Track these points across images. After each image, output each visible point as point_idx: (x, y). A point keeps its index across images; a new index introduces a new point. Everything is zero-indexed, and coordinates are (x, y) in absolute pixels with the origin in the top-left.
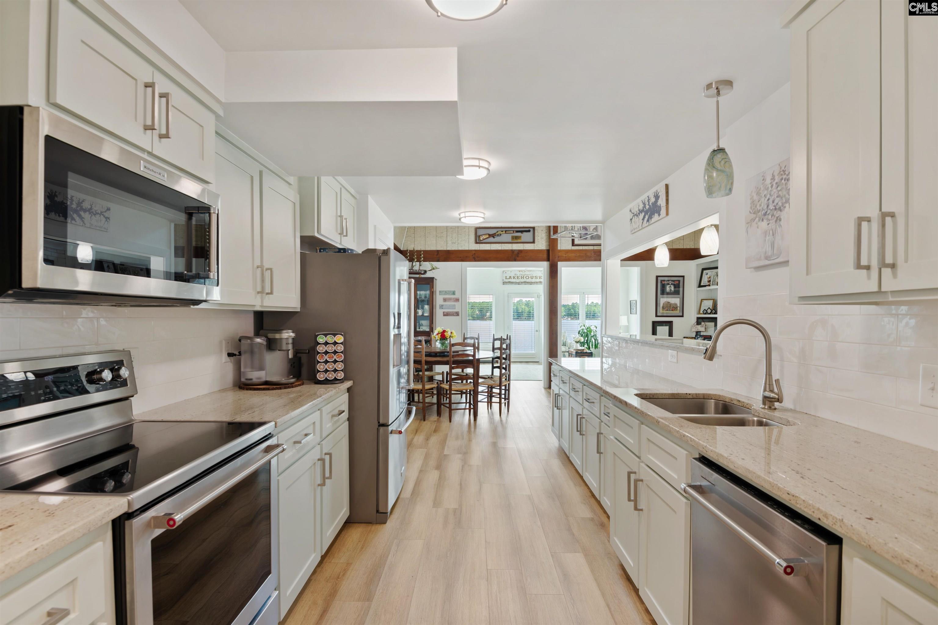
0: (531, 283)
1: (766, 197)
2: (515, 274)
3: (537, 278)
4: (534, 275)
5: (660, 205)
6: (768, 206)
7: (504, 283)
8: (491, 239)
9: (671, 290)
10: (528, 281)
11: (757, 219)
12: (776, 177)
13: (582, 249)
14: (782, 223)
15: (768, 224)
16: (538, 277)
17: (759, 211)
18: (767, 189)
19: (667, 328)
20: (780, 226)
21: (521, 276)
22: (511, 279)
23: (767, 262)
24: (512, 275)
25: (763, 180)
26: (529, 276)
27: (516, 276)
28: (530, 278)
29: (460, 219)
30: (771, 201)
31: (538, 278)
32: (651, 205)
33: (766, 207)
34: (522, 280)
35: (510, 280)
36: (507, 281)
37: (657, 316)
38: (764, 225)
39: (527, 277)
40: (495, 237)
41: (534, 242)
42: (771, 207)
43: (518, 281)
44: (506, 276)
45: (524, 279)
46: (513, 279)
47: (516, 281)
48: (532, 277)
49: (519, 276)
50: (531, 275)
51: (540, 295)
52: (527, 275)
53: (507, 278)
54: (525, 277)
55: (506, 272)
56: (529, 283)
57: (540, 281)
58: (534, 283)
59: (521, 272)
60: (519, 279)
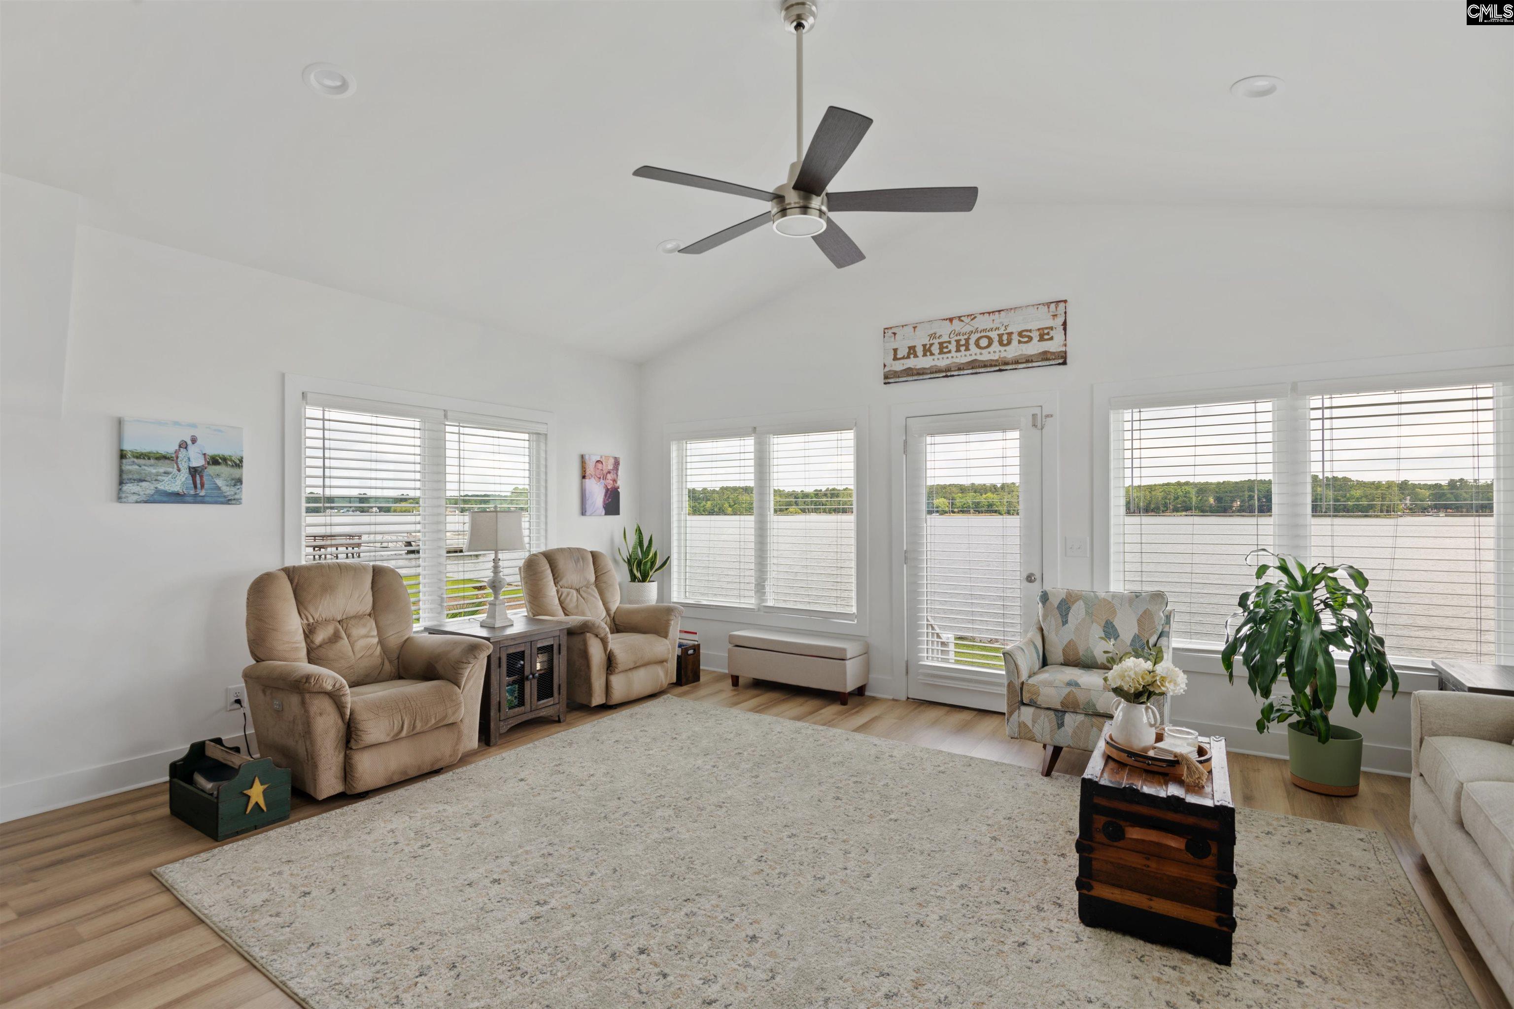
0: (1000, 366)
2: (933, 336)
3: (1030, 339)
4: (1014, 328)
7: (890, 377)
10: (985, 356)
16: (1035, 335)
21: (958, 341)
22: (916, 356)
24: (920, 340)
26: (994, 335)
27: (936, 341)
28: (996, 344)
31: (1036, 338)
34: (963, 358)
35: (911, 363)
36: (899, 366)
39: (984, 342)
43: (942, 362)
44: (895, 350)
45: (968, 353)
46: (925, 355)
47: (933, 363)
48: (1005, 337)
49: (949, 342)
50: (1001, 331)
51: (1047, 416)
52: (983, 334)
53: (898, 356)
54: (972, 342)
55: (894, 330)
56: (991, 366)
57: (1041, 350)
58: (1017, 362)
59: (955, 322)
60: (949, 355)
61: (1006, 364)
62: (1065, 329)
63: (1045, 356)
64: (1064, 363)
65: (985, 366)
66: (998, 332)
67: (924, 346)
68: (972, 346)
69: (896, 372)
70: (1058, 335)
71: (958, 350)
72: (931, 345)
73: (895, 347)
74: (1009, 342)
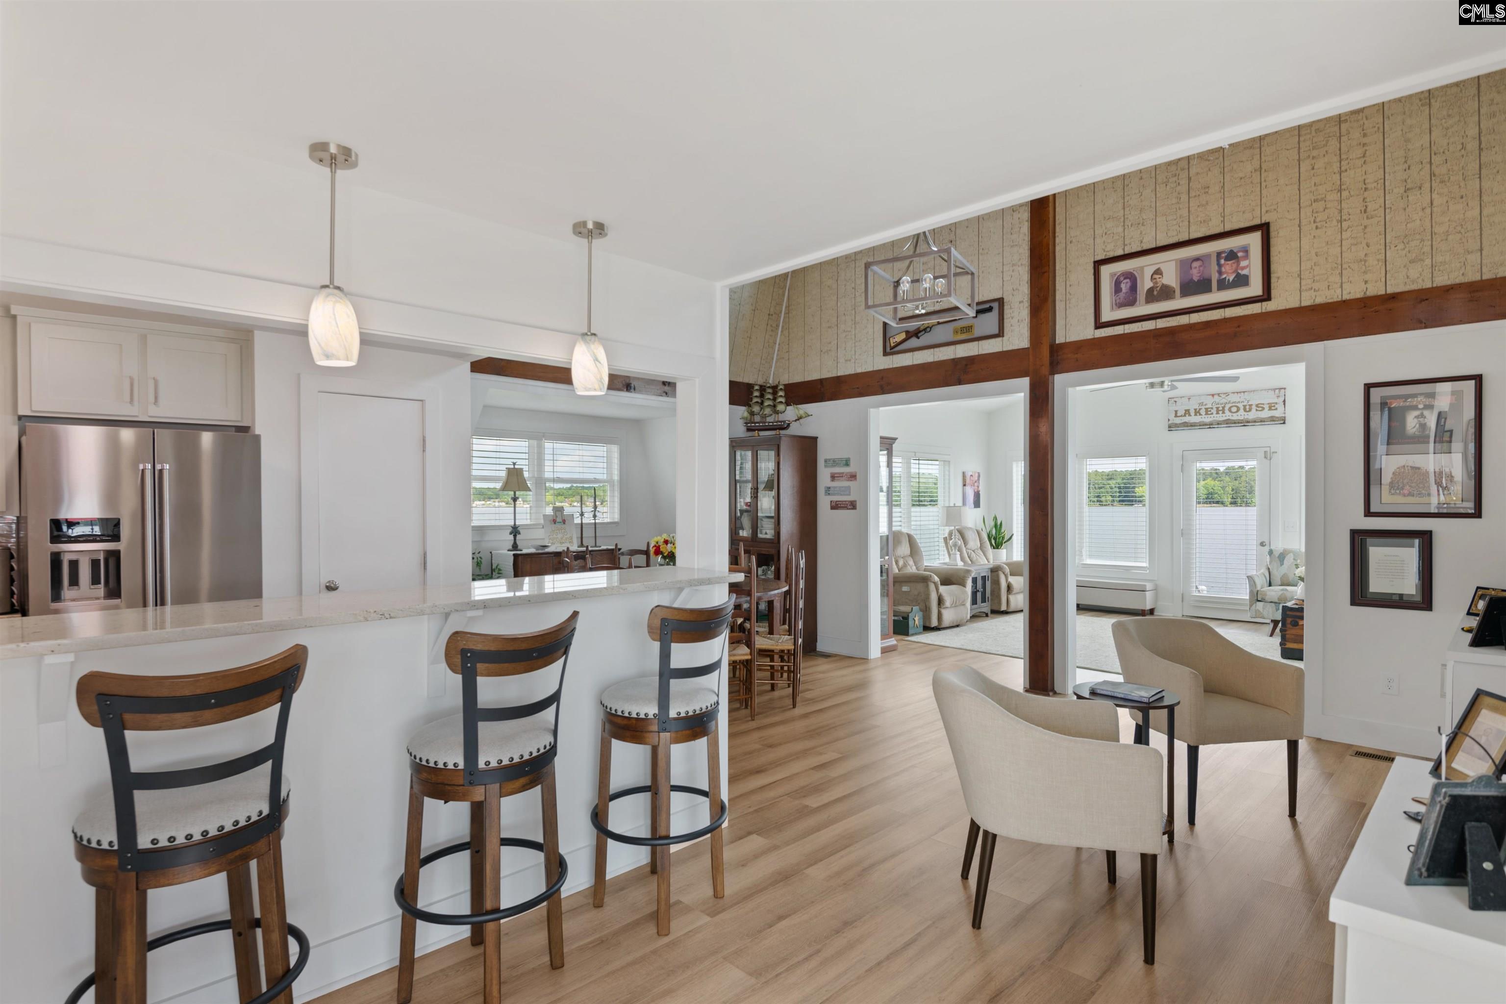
0: (1245, 423)
2: (1201, 404)
3: (1263, 409)
4: (1254, 402)
7: (1171, 427)
10: (1235, 417)
16: (1266, 407)
21: (1217, 408)
22: (1190, 415)
24: (1193, 406)
26: (1241, 405)
27: (1203, 407)
28: (1242, 410)
34: (1221, 417)
35: (1187, 419)
36: (1178, 421)
37: (1368, 513)
39: (1234, 409)
40: (919, 335)
41: (1000, 334)
43: (1207, 419)
44: (1176, 412)
45: (1224, 415)
46: (1196, 415)
47: (1201, 420)
48: (1248, 407)
49: (1212, 408)
50: (1245, 404)
51: (1273, 452)
52: (1233, 405)
53: (1178, 415)
54: (1227, 408)
55: (1175, 399)
56: (1239, 423)
57: (1270, 415)
58: (1255, 422)
59: (1216, 397)
60: (1212, 416)
61: (1248, 422)
62: (1284, 404)
63: (1273, 419)
64: (1284, 423)
65: (1235, 423)
66: (1243, 404)
67: (1195, 410)
68: (1227, 411)
69: (1176, 424)
70: (1280, 407)
71: (1218, 413)
72: (1200, 409)
73: (1176, 409)
74: (1250, 410)
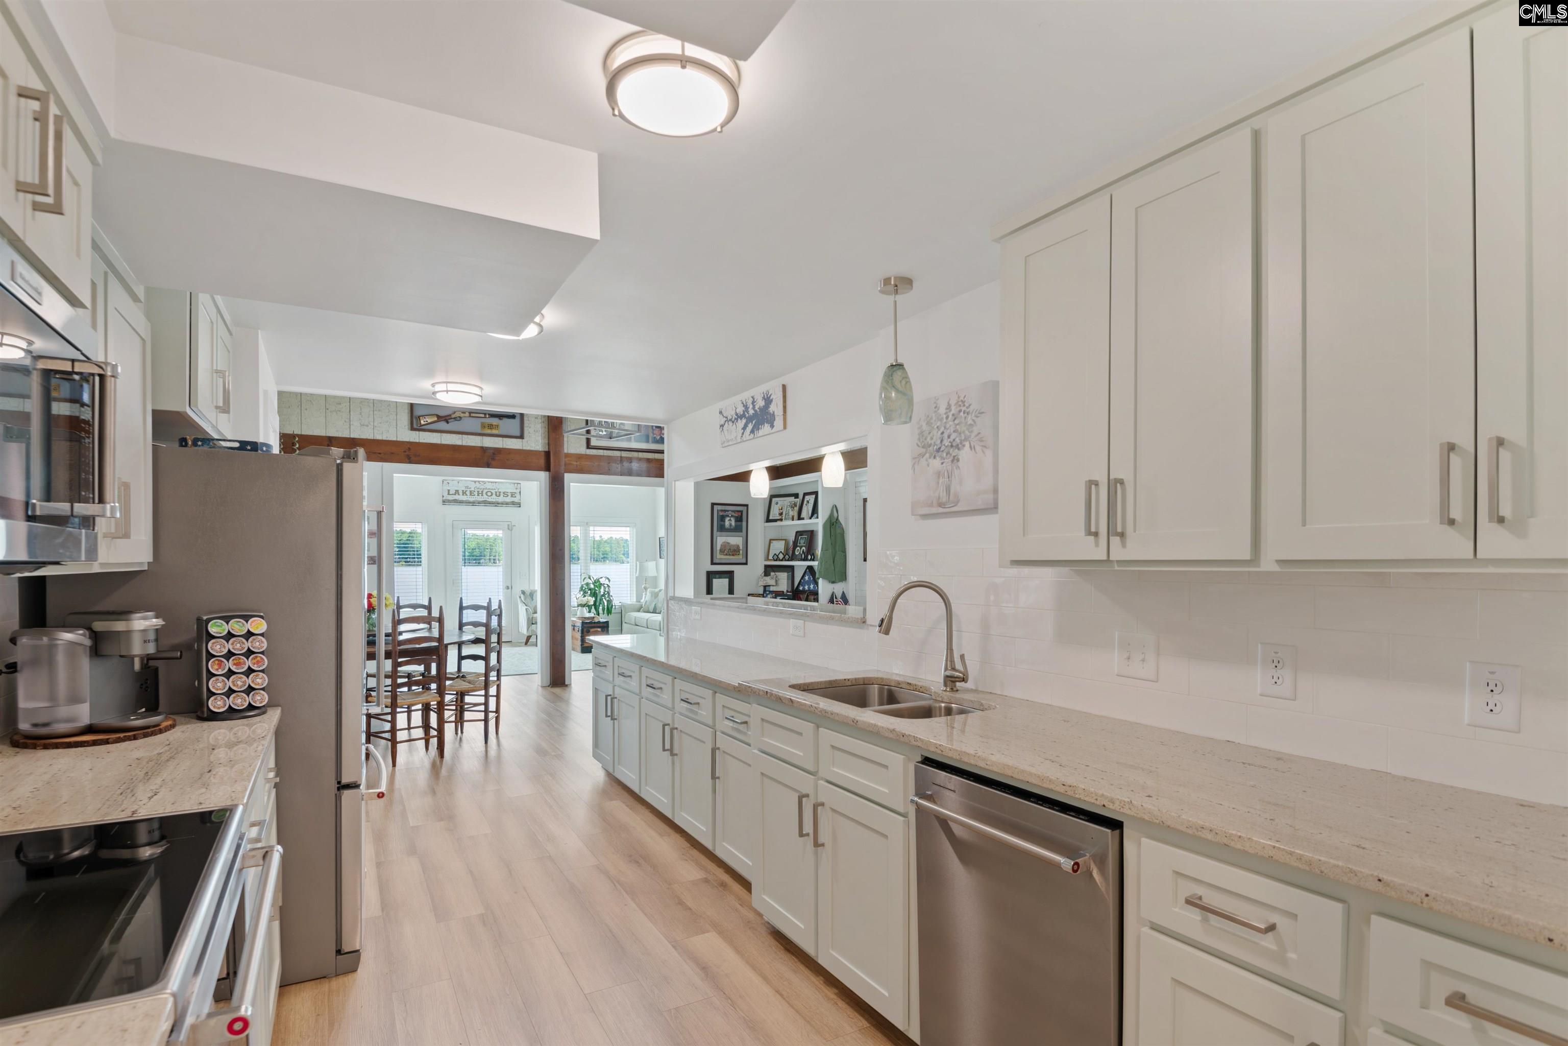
0: (496, 504)
1: (939, 430)
2: (467, 487)
3: (508, 496)
4: (502, 491)
5: (774, 412)
6: (942, 441)
7: (444, 502)
8: (442, 425)
9: (731, 525)
10: (490, 499)
11: (927, 455)
12: (953, 408)
13: (602, 454)
14: (960, 464)
15: (942, 463)
16: (510, 494)
17: (930, 446)
18: (941, 420)
19: (726, 581)
20: (958, 467)
21: (478, 491)
22: (459, 495)
23: (941, 510)
24: (461, 489)
25: (936, 407)
26: (493, 492)
27: (468, 490)
28: (494, 495)
29: (434, 393)
30: (946, 435)
31: (510, 496)
32: (758, 410)
33: (939, 442)
34: (480, 498)
35: (457, 497)
36: (450, 498)
37: (712, 563)
38: (936, 463)
39: (489, 494)
40: (449, 421)
41: (521, 437)
42: (946, 443)
43: (472, 499)
44: (449, 490)
45: (482, 497)
46: (463, 495)
47: (467, 499)
48: (498, 493)
49: (474, 491)
50: (496, 491)
51: (513, 526)
52: (489, 490)
53: (450, 493)
54: (484, 492)
55: (449, 482)
56: (492, 504)
57: (512, 501)
58: (502, 504)
59: (477, 483)
60: (474, 497)
61: (498, 504)
62: (520, 494)
63: (513, 503)
64: (520, 507)
65: (490, 504)
66: (494, 491)
67: (463, 491)
68: (484, 494)
69: (449, 500)
70: (518, 495)
71: (478, 495)
72: (466, 491)
73: (449, 489)
74: (499, 496)
